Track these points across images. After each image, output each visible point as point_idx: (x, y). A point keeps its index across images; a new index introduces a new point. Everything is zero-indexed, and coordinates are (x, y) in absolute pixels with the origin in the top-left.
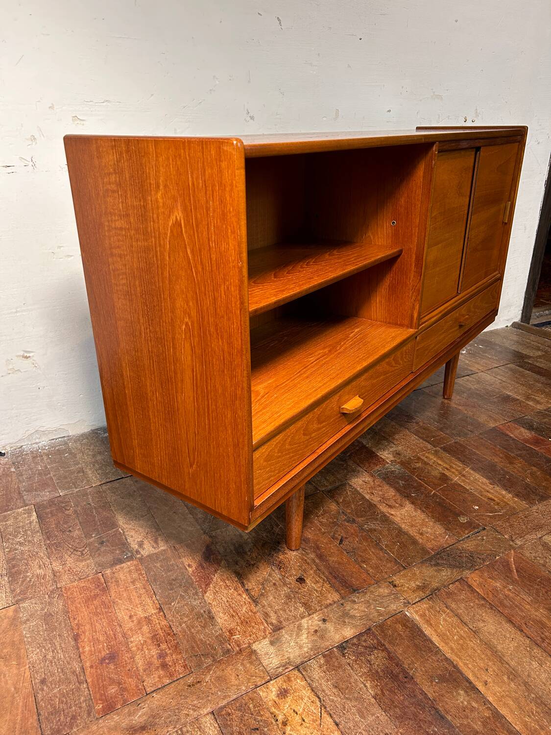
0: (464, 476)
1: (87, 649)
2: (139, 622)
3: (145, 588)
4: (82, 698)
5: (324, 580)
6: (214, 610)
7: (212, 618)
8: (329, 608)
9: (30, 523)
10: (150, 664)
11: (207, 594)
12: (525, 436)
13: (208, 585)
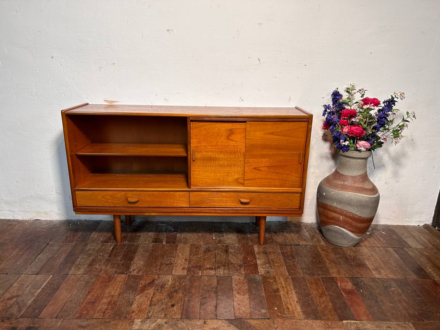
0: (287, 293)
1: (89, 297)
2: (110, 296)
3: (121, 286)
4: (76, 311)
5: (181, 309)
6: (135, 302)
7: (132, 304)
8: (172, 320)
9: (109, 249)
10: (101, 310)
11: (138, 296)
12: (347, 288)
13: (141, 293)
